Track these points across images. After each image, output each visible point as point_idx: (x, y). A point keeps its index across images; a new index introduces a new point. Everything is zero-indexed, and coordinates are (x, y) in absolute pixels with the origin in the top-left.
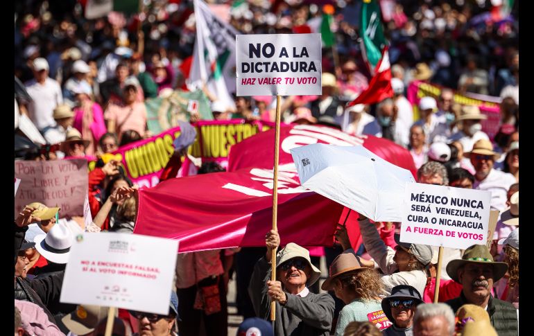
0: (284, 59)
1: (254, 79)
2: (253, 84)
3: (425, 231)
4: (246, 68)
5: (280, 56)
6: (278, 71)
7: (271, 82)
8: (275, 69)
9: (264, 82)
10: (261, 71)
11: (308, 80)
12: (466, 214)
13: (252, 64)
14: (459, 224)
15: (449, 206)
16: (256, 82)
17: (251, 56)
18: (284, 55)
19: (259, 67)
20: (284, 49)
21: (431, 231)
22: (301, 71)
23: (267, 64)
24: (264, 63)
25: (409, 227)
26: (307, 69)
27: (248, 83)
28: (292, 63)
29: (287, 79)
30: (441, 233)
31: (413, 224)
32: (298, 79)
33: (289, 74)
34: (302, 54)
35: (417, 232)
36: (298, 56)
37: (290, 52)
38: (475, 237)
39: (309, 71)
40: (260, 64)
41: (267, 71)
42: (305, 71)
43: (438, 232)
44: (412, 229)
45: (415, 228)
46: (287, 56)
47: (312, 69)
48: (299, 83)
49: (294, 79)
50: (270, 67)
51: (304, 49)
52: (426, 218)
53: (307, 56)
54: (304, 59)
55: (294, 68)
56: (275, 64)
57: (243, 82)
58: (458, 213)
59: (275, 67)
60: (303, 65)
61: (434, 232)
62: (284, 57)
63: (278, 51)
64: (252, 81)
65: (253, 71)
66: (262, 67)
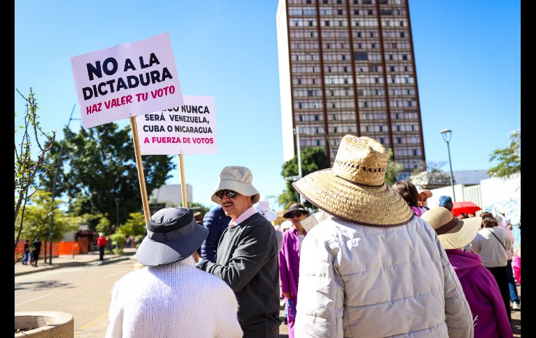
0: (130, 72)
1: (100, 104)
2: (99, 110)
3: (163, 140)
4: (88, 93)
5: (126, 70)
6: (126, 88)
7: (120, 102)
8: (121, 87)
9: (112, 105)
10: (106, 92)
11: (164, 91)
12: (196, 120)
13: (94, 86)
14: (191, 130)
15: (180, 113)
16: (103, 107)
17: (91, 78)
18: (129, 67)
19: (103, 89)
20: (128, 61)
21: (169, 140)
22: (154, 82)
23: (111, 83)
24: (108, 83)
25: (146, 138)
26: (161, 78)
27: (93, 110)
28: (141, 76)
29: (138, 95)
30: (179, 140)
31: (150, 135)
32: (152, 92)
33: (141, 89)
34: (151, 63)
35: (156, 142)
36: (147, 66)
37: (137, 64)
38: (207, 141)
39: (163, 80)
40: (103, 84)
41: (112, 91)
42: (159, 81)
43: (176, 140)
44: (151, 140)
45: (153, 138)
46: (134, 69)
47: (166, 77)
48: (154, 97)
49: (147, 94)
50: (115, 85)
51: (153, 55)
52: (162, 127)
53: (158, 63)
54: (155, 67)
55: (145, 81)
56: (120, 80)
57: (88, 111)
58: (189, 120)
59: (121, 84)
60: (155, 75)
61: (172, 140)
62: (130, 70)
63: (121, 65)
64: (98, 107)
65: (96, 96)
66: (107, 88)
